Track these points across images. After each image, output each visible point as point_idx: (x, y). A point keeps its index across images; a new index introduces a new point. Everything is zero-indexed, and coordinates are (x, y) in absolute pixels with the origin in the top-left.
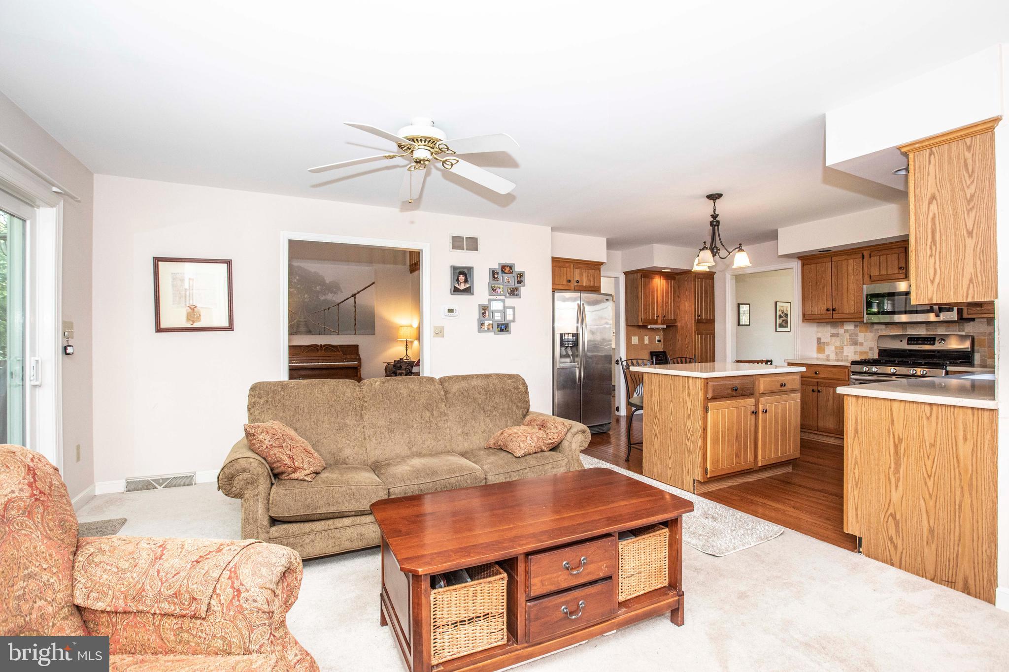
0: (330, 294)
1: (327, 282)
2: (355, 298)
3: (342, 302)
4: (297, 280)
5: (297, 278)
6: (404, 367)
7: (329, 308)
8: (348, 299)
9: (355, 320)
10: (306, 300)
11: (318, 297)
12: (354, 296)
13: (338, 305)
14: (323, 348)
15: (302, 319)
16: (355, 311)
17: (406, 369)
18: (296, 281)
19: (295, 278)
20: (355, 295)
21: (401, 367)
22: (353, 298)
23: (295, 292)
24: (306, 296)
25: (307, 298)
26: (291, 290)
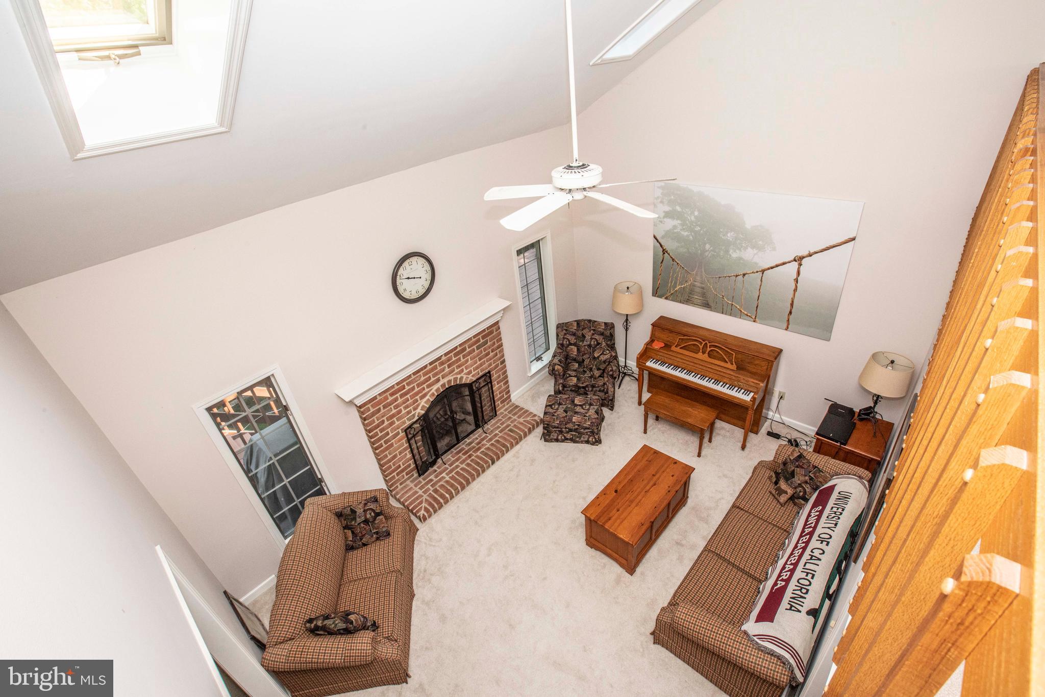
0: (749, 249)
1: (748, 226)
2: (800, 265)
3: (772, 268)
4: (696, 217)
5: (696, 213)
6: (797, 480)
7: (744, 275)
8: (784, 264)
9: (792, 305)
10: (707, 254)
11: (727, 251)
12: (799, 260)
13: (763, 271)
14: (709, 349)
15: (697, 284)
16: (795, 290)
17: (800, 485)
18: (693, 218)
19: (692, 213)
20: (802, 258)
21: (793, 474)
22: (796, 264)
23: (691, 237)
24: (707, 246)
25: (708, 250)
26: (686, 234)
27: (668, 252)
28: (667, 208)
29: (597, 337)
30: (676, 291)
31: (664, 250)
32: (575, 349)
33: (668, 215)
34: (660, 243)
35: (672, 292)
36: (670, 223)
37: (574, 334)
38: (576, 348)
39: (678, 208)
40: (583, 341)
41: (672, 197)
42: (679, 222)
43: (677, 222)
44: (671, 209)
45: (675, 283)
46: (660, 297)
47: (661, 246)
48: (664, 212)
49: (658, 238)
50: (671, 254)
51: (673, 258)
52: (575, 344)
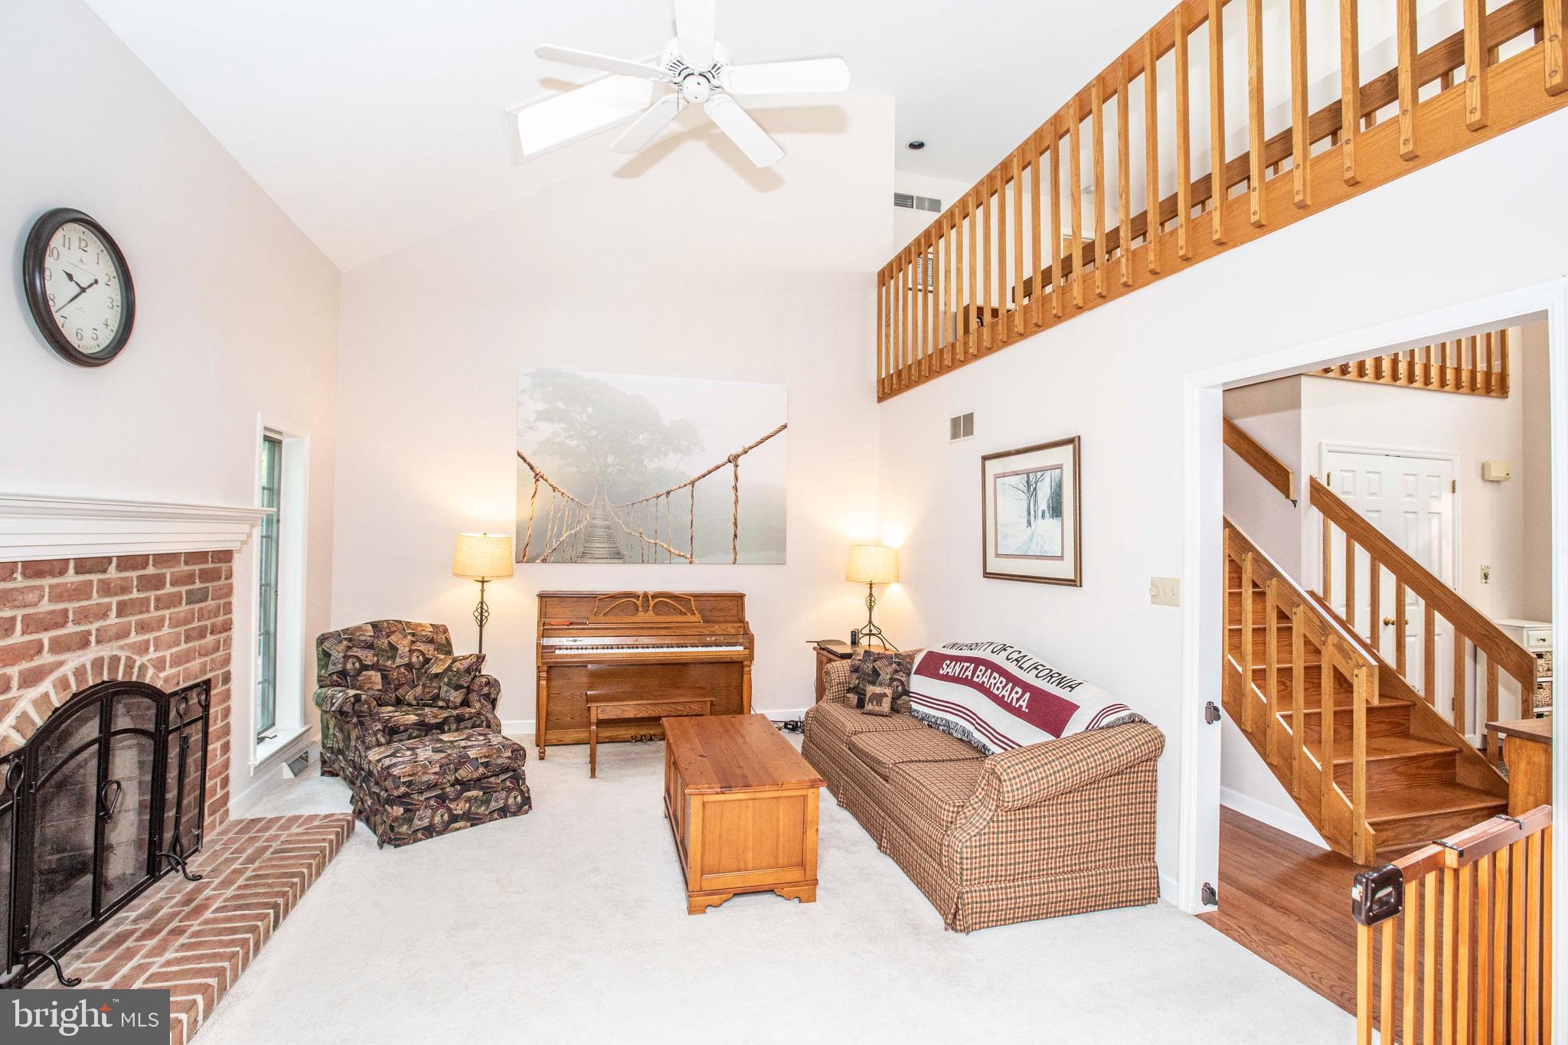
0: (671, 455)
1: (666, 421)
2: (736, 466)
3: (704, 476)
4: (589, 416)
5: (590, 410)
6: (885, 675)
7: (668, 493)
8: (718, 468)
9: (735, 524)
10: (610, 470)
11: (640, 462)
12: (734, 459)
13: (693, 483)
14: (652, 603)
15: (599, 522)
16: (736, 502)
17: (892, 679)
18: (585, 418)
19: (584, 410)
20: (737, 457)
21: (876, 673)
22: (731, 466)
23: (583, 447)
24: (610, 459)
25: (612, 464)
26: (573, 443)
27: (545, 477)
28: (541, 406)
29: (422, 647)
30: (562, 543)
31: (537, 475)
32: (376, 677)
33: (542, 416)
34: (528, 464)
35: (555, 545)
36: (546, 430)
37: (370, 646)
38: (379, 674)
39: (560, 404)
40: (393, 658)
41: (550, 389)
42: (562, 425)
43: (557, 427)
44: (547, 406)
45: (560, 529)
46: (531, 561)
47: (532, 468)
48: (537, 412)
49: (525, 456)
50: (549, 480)
51: (554, 485)
52: (375, 667)
